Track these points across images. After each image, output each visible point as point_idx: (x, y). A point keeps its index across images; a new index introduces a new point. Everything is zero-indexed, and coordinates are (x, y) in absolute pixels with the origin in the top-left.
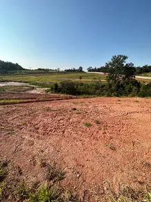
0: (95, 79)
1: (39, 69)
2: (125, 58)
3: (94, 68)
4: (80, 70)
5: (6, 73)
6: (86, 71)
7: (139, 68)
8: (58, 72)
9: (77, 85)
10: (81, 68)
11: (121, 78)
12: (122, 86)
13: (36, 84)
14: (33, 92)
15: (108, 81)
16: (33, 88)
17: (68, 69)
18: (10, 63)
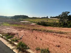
0: (53, 21)
1: (33, 17)
2: (69, 13)
3: (53, 17)
4: (47, 18)
8: (39, 18)
9: (46, 23)
10: (47, 17)
13: (32, 22)
15: (60, 22)
16: (32, 23)
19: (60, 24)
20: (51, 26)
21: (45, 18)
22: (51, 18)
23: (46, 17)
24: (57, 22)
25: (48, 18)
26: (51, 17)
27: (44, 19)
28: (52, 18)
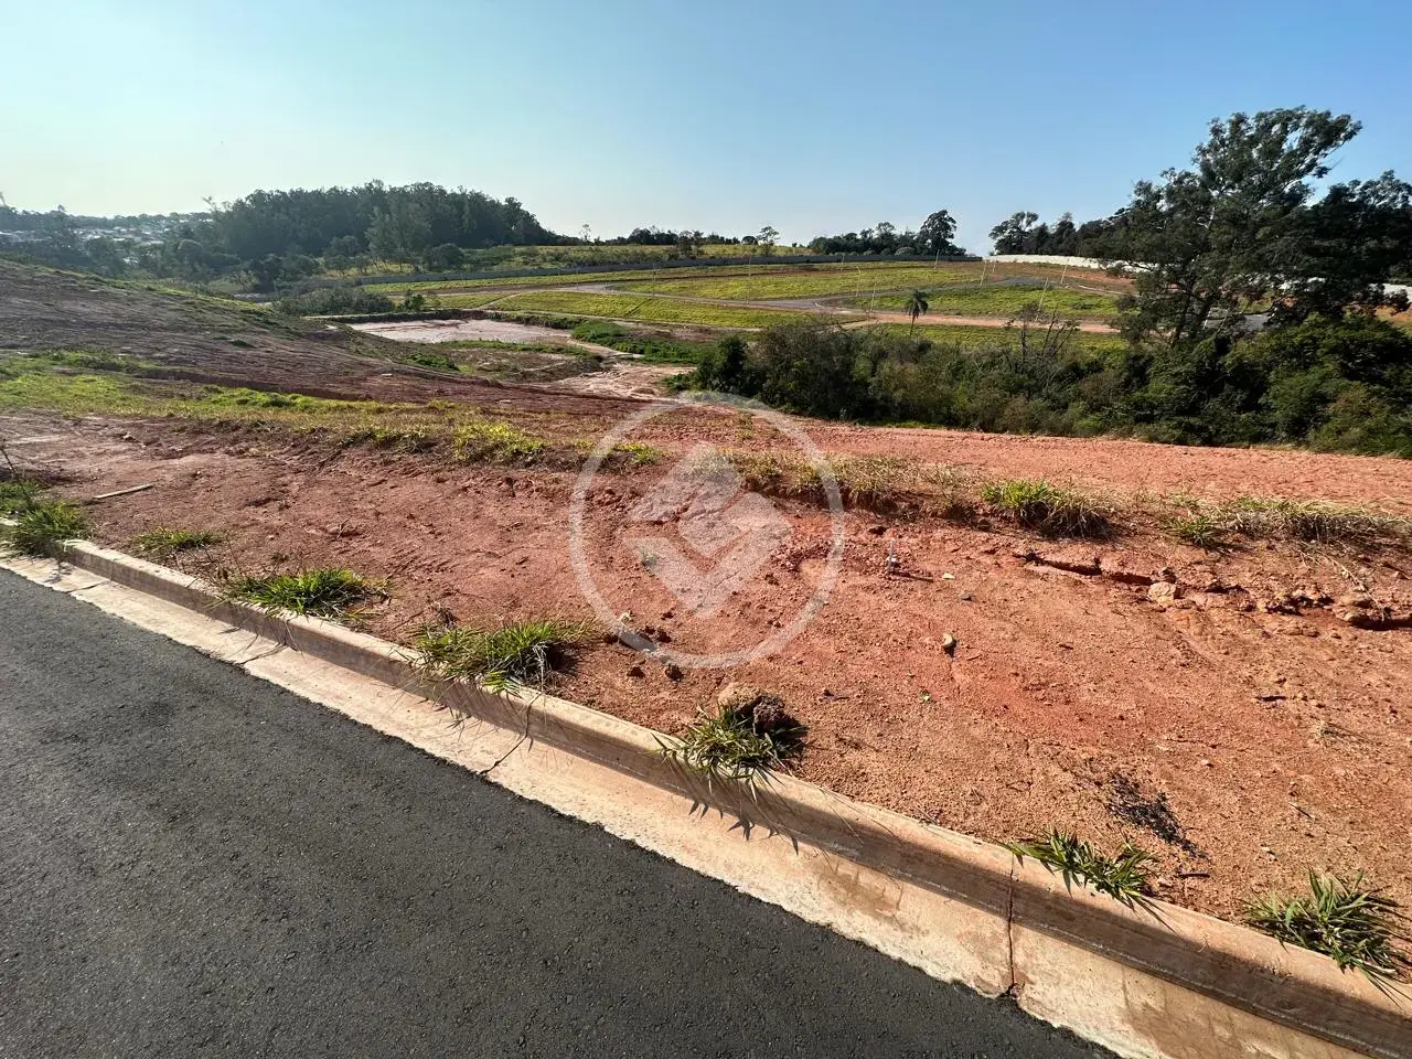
1: (643, 237)
2: (1330, 132)
4: (936, 243)
5: (454, 261)
10: (941, 224)
14: (594, 384)
16: (595, 364)
18: (477, 199)
21: (882, 248)
22: (1007, 247)
25: (957, 255)
26: (1013, 240)
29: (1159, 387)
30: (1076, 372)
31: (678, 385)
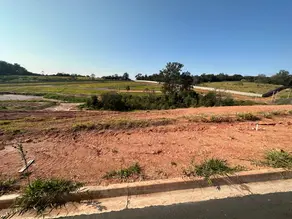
0: (147, 89)
2: (181, 66)
3: (144, 75)
4: (126, 78)
6: (134, 79)
7: (197, 77)
8: (92, 80)
9: (125, 98)
10: (126, 75)
11: (178, 88)
12: (180, 97)
13: (58, 98)
14: (56, 109)
15: (164, 92)
16: (55, 104)
17: (107, 75)
19: (167, 98)
20: (142, 109)
21: (116, 78)
23: (121, 74)
24: (159, 92)
26: (139, 78)
27: (114, 84)
28: (143, 78)
29: (171, 100)
30: (158, 99)
31: (81, 107)
